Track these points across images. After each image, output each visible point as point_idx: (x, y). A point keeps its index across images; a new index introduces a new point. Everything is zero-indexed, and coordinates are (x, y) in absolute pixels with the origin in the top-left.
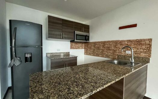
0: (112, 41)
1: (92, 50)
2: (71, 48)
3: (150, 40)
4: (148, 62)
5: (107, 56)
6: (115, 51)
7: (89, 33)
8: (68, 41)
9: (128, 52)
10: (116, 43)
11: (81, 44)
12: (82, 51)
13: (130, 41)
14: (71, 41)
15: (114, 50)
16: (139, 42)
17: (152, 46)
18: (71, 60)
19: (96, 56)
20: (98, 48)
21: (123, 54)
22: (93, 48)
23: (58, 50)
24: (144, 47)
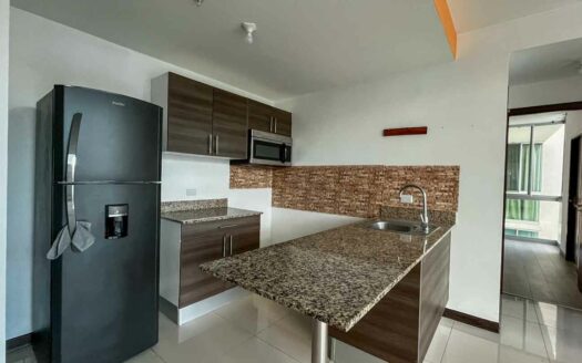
0: (364, 167)
1: (300, 192)
2: (234, 184)
3: (456, 169)
4: (453, 223)
5: (349, 211)
6: (371, 195)
7: (290, 136)
8: (224, 162)
9: (408, 199)
10: (375, 171)
11: (262, 173)
12: (266, 194)
13: (410, 169)
14: (232, 163)
15: (368, 192)
16: (432, 174)
17: (460, 184)
18: (243, 226)
19: (314, 210)
20: (322, 187)
21: (394, 203)
22: (304, 184)
23: (189, 192)
24: (442, 186)
